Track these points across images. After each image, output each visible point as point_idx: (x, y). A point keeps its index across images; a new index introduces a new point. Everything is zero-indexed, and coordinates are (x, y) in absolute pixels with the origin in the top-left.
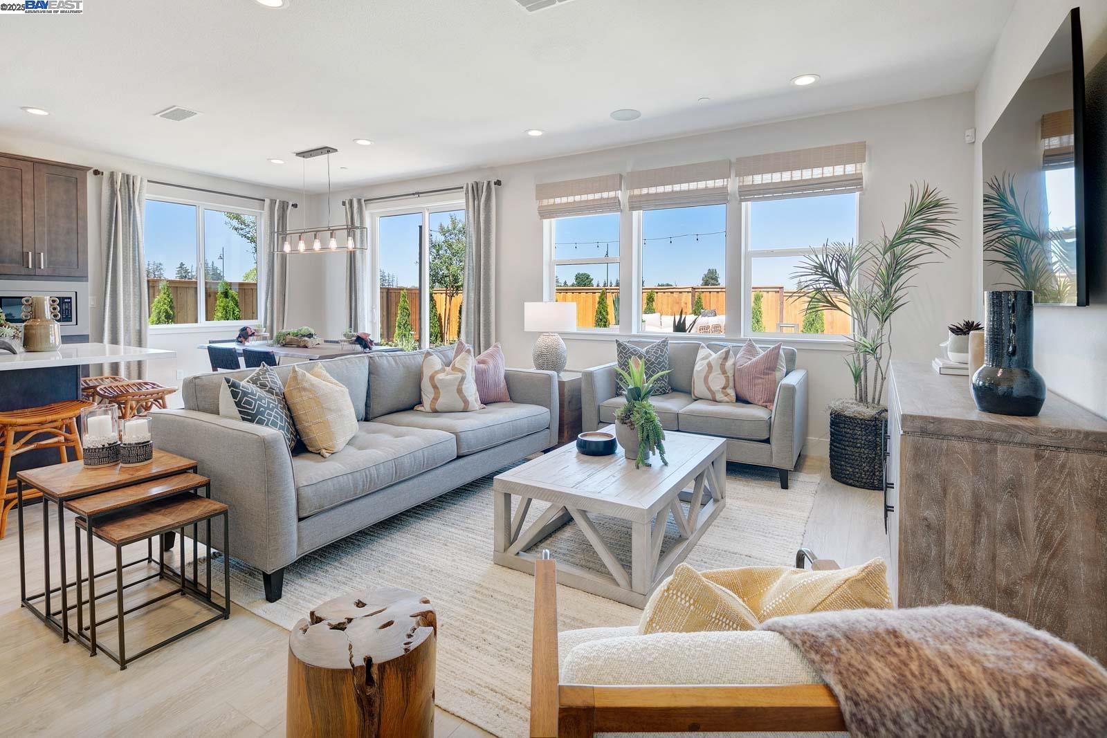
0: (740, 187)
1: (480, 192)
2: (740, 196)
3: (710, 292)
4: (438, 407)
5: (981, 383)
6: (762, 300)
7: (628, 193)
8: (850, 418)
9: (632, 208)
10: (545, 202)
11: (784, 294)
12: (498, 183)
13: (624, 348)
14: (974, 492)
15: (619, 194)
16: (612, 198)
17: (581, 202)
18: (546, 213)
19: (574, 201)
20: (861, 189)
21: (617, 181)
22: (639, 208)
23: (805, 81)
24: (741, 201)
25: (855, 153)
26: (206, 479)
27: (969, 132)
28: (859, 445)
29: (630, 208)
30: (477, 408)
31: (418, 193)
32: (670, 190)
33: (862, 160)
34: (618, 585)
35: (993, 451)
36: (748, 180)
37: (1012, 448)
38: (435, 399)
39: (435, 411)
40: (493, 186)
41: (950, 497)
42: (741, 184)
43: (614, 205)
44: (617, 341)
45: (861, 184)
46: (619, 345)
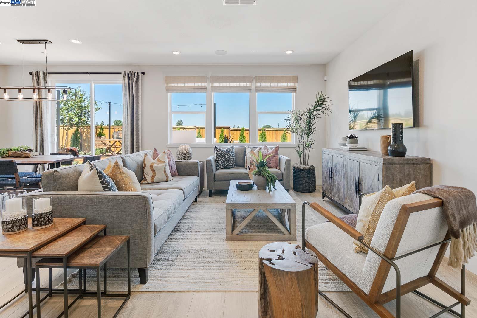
0: (256, 87)
1: (133, 76)
2: (256, 90)
3: (203, 129)
4: (155, 180)
5: (392, 149)
6: (224, 132)
7: (210, 85)
8: (302, 169)
9: (212, 91)
10: (169, 85)
11: (231, 130)
12: (143, 73)
13: (219, 150)
14: (400, 178)
15: (206, 84)
16: (203, 86)
17: (188, 86)
18: (168, 90)
19: (185, 86)
20: (296, 92)
21: (204, 79)
22: (216, 91)
23: (289, 52)
24: (256, 92)
25: (295, 79)
26: (104, 226)
27: (325, 77)
28: (305, 178)
29: (211, 91)
30: (172, 179)
31: (89, 73)
32: (229, 85)
33: (297, 82)
34: (285, 234)
35: (404, 166)
36: (259, 85)
37: (408, 165)
38: (153, 176)
39: (153, 182)
40: (140, 74)
41: (395, 180)
42: (256, 86)
43: (204, 89)
44: (215, 147)
45: (296, 90)
46: (217, 148)
